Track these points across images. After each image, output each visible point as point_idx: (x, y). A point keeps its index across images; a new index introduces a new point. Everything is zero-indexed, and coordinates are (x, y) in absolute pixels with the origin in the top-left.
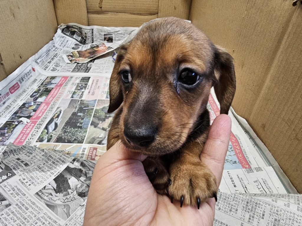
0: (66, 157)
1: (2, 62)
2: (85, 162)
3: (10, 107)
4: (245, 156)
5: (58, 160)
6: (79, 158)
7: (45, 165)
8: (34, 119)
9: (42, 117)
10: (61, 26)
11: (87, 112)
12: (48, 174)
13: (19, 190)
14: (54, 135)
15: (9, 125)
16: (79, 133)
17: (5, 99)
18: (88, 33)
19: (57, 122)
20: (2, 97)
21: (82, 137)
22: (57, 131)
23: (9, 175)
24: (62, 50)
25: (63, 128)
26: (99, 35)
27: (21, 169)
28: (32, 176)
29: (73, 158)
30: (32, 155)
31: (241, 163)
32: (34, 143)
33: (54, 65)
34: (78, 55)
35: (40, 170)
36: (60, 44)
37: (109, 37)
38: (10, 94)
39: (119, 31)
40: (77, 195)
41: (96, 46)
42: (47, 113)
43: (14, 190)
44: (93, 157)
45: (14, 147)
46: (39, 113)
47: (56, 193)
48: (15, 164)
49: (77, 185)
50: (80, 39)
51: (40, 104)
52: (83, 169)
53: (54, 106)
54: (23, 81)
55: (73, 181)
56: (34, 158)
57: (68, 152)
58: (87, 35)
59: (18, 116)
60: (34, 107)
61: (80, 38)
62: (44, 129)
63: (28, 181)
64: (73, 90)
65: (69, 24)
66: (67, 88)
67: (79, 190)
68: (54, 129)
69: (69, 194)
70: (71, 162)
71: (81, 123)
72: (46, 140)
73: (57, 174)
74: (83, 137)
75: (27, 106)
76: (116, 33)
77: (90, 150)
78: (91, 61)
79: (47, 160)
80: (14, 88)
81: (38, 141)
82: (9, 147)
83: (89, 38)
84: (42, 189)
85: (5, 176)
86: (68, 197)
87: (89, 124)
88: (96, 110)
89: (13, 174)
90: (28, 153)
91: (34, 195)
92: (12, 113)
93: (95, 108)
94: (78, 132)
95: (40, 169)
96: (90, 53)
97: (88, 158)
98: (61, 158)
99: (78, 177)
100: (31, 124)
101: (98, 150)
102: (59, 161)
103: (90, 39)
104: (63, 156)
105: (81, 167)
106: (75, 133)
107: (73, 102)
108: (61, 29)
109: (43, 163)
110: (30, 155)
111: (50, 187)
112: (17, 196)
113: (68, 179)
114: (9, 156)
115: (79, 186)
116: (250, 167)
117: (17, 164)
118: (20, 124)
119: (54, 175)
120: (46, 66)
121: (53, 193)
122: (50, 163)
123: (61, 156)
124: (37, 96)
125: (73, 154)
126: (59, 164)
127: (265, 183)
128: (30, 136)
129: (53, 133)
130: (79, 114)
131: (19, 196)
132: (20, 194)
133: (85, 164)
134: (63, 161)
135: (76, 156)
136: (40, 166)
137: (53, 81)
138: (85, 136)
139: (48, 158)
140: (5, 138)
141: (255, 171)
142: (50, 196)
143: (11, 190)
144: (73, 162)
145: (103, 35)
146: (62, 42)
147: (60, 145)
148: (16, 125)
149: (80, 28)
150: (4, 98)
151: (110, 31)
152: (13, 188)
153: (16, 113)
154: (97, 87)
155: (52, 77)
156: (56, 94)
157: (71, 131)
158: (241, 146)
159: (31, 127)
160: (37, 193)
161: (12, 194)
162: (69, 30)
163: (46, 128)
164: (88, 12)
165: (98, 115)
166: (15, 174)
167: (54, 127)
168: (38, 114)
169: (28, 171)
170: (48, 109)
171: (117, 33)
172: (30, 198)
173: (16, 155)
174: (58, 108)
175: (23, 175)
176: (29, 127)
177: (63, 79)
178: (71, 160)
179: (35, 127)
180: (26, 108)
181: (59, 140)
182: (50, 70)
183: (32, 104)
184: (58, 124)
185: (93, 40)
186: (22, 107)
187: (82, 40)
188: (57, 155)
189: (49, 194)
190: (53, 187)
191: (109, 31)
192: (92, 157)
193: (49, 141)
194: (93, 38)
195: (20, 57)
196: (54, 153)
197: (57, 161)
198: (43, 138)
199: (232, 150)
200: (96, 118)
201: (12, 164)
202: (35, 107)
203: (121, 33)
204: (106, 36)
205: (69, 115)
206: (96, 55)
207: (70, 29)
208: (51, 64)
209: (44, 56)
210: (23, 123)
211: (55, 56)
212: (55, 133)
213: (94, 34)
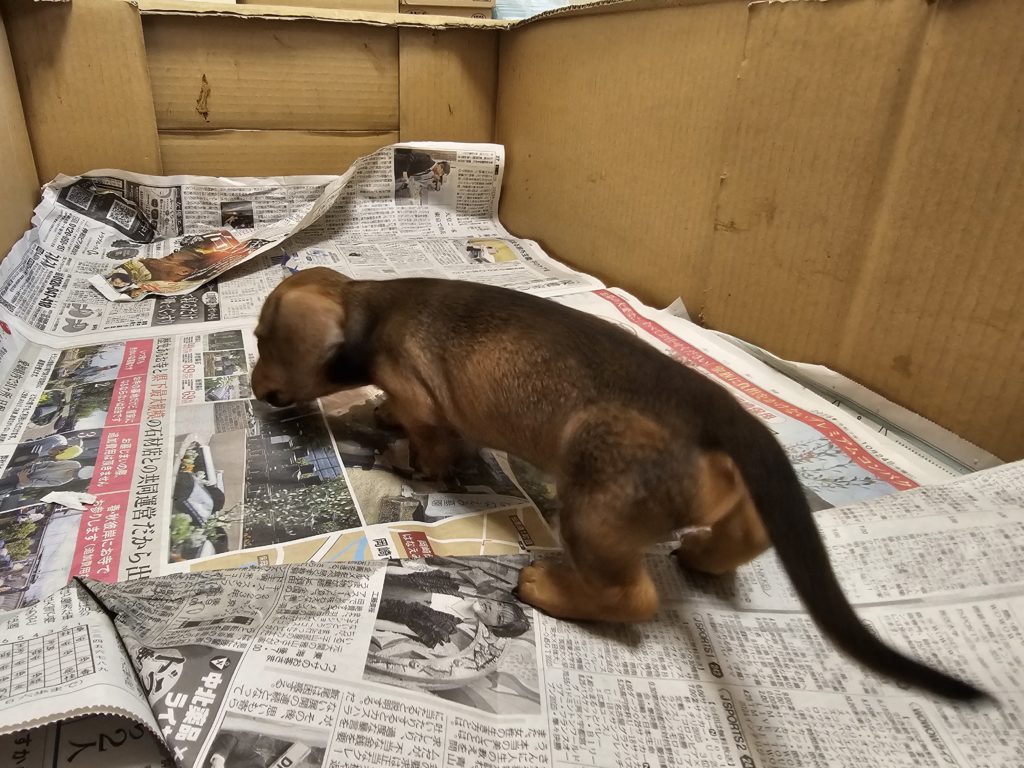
8: (107, 488)
9: (136, 478)
11: (304, 430)
14: (229, 525)
15: (8, 531)
16: (321, 497)
18: (165, 200)
19: (209, 483)
22: (231, 511)
24: (72, 262)
25: (250, 495)
26: (201, 205)
32: (164, 567)
33: (67, 310)
34: (147, 272)
36: (58, 243)
37: (240, 212)
42: (147, 462)
46: (114, 467)
49: (471, 608)
50: (131, 224)
51: (96, 438)
53: (158, 434)
58: (158, 208)
60: (78, 451)
61: (133, 219)
62: (174, 512)
64: (200, 375)
66: (175, 374)
67: (487, 618)
68: (217, 507)
71: (308, 470)
72: (209, 546)
74: (346, 505)
76: (263, 198)
78: (204, 288)
79: (294, 585)
81: (175, 556)
83: (168, 217)
87: (338, 467)
96: (186, 263)
100: (106, 505)
103: (170, 222)
106: (304, 500)
107: (224, 410)
108: (54, 189)
109: (289, 598)
118: (56, 515)
120: (39, 316)
124: (64, 415)
126: (353, 580)
128: (128, 549)
129: (219, 521)
137: (96, 362)
138: (350, 501)
145: (219, 207)
146: (63, 234)
148: (42, 525)
149: (129, 183)
151: (242, 192)
155: (81, 349)
156: (142, 398)
159: (113, 517)
162: (90, 196)
163: (182, 507)
164: (161, 131)
167: (209, 501)
168: (113, 471)
170: (140, 448)
171: (267, 197)
174: (180, 439)
175: (265, 645)
176: (103, 519)
177: (134, 350)
179: (130, 515)
180: (45, 458)
182: (60, 327)
183: (62, 440)
184: (221, 487)
185: (181, 225)
187: (140, 229)
191: (240, 190)
193: (221, 548)
194: (180, 218)
200: (352, 442)
202: (81, 451)
203: (280, 196)
204: (228, 210)
206: (214, 269)
207: (91, 189)
208: (56, 308)
209: (19, 281)
210: (65, 511)
211: (57, 280)
212: (227, 516)
213: (184, 204)
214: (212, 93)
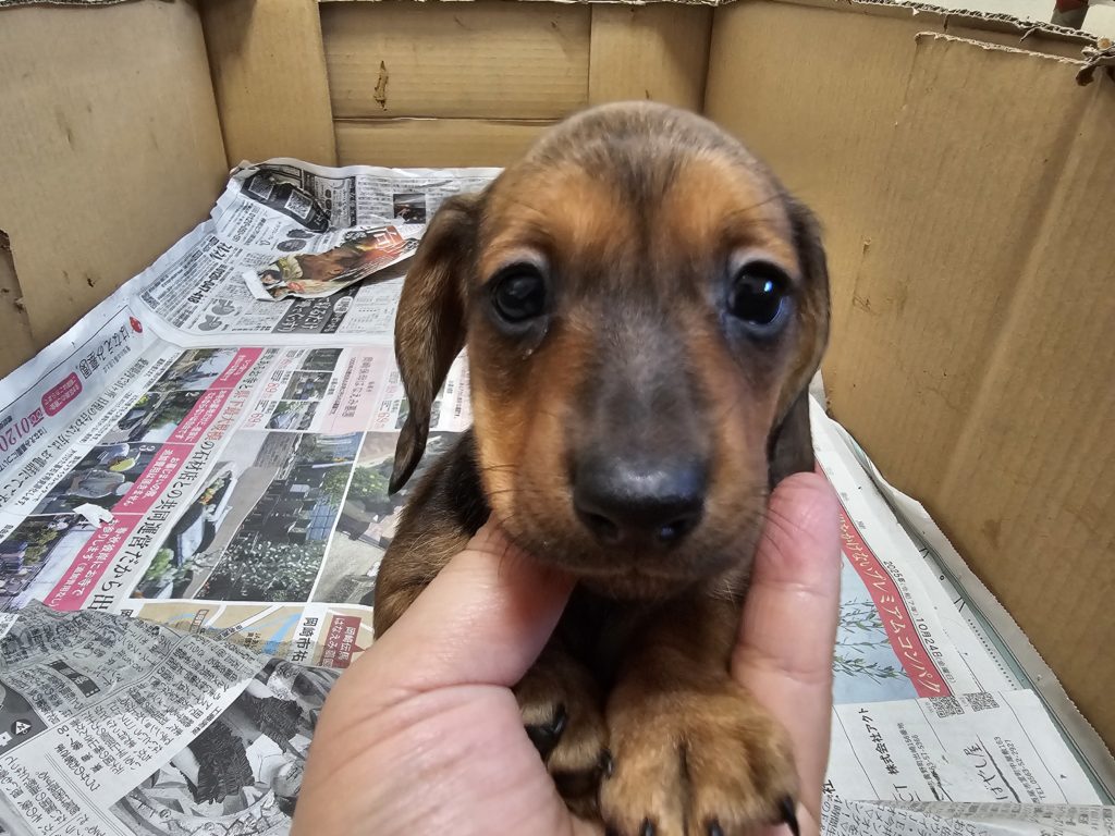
0: (239, 657)
1: (20, 301)
2: (310, 676)
3: (43, 464)
4: (927, 646)
5: (209, 667)
6: (289, 659)
7: (159, 687)
8: (129, 508)
9: (158, 503)
10: (241, 169)
11: (326, 482)
12: (167, 724)
13: (53, 788)
14: (201, 570)
15: (36, 534)
16: (294, 560)
17: (27, 436)
18: (338, 191)
19: (212, 519)
20: (14, 429)
21: (305, 576)
22: (210, 555)
23: (18, 731)
24: (241, 253)
25: (235, 542)
26: (375, 196)
27: (67, 704)
28: (110, 731)
29: (267, 659)
30: (112, 650)
31: (912, 674)
32: (124, 601)
33: (212, 306)
34: (299, 269)
35: (139, 710)
36: (236, 233)
37: (412, 205)
38: (45, 415)
39: (448, 182)
40: (276, 809)
41: (364, 235)
42: (178, 486)
43: (34, 791)
44: (345, 655)
45: (48, 620)
46: (150, 486)
47: (198, 800)
48: (47, 686)
49: (278, 769)
50: (307, 213)
51: (152, 453)
52: (302, 703)
53: (203, 460)
54: (95, 367)
55: (263, 753)
56: (119, 661)
57: (251, 635)
58: (332, 199)
59: (69, 499)
60: (131, 464)
61: (309, 208)
62: (163, 547)
63: (92, 753)
64: (277, 397)
65: (268, 162)
66: (257, 392)
67: (285, 786)
68: (201, 549)
69: (246, 806)
70: (257, 677)
71: (303, 524)
72: (169, 589)
73: (204, 724)
74: (309, 576)
75: (104, 459)
76: (436, 190)
77: (333, 625)
78: (345, 291)
79: (167, 668)
80: (61, 394)
81: (138, 591)
82: (28, 619)
83: (341, 208)
84: (144, 784)
85: (6, 734)
86: (243, 816)
87: (331, 528)
88: (360, 471)
89: (37, 727)
90: (99, 643)
91: (110, 809)
92: (49, 486)
93: (355, 464)
94: (289, 558)
95: (139, 702)
96: (341, 261)
97: (323, 657)
98: (221, 660)
99: (282, 735)
100: (117, 526)
101: (361, 625)
102: (213, 670)
103: (342, 213)
104: (227, 650)
105: (293, 697)
106: (277, 560)
107: (274, 441)
108: (238, 180)
109: (154, 680)
110: (106, 649)
111: (174, 775)
112: (45, 815)
113: (245, 742)
114: (24, 652)
115: (284, 772)
116: (946, 692)
117: (52, 685)
118: (76, 528)
119: (193, 727)
120: (182, 312)
121: (187, 801)
122: (178, 678)
123: (221, 653)
124: (145, 422)
125: (267, 643)
126: (213, 685)
127: (1009, 759)
128: (109, 573)
129: (195, 564)
130: (296, 488)
131: (53, 813)
132: (58, 804)
133: (312, 684)
134: (228, 674)
135: (279, 650)
136: (141, 691)
137: (206, 368)
138: (315, 574)
139: (172, 661)
140: (17, 583)
141: (968, 708)
142: (174, 814)
143: (24, 788)
144: (264, 675)
145: (391, 198)
146: (242, 224)
147: (218, 607)
148: (62, 533)
149: (306, 173)
150: (22, 432)
151: (415, 184)
152: (34, 781)
153: (62, 487)
154: (365, 387)
155: (201, 350)
156: (215, 415)
157: (264, 555)
158: (910, 606)
159: (115, 540)
160: (124, 803)
161: (26, 806)
162: (270, 184)
163: (173, 542)
164: (336, 120)
165: (365, 490)
166: (43, 727)
167: (199, 540)
168: (145, 491)
169: (92, 711)
170: (182, 470)
171: (442, 190)
172: (94, 821)
173: (51, 651)
174: (219, 466)
175: (72, 730)
176: (107, 540)
177: (242, 357)
178: (257, 667)
179: (129, 540)
180: (103, 467)
181: (219, 588)
182: (196, 324)
183: (126, 450)
184: (217, 526)
185: (354, 216)
186: (88, 463)
187: (315, 218)
188: (206, 649)
189: (170, 806)
190: (186, 778)
191: (413, 181)
192: (337, 655)
193: (177, 593)
194: (353, 209)
195: (89, 281)
196: (193, 639)
197: (207, 673)
198: (156, 580)
199: (875, 625)
200: (360, 503)
201: (34, 687)
202: (134, 464)
203: (453, 189)
204: (400, 202)
205: (259, 493)
206: (362, 270)
207: (273, 179)
208: (201, 305)
209: (175, 275)
210: (85, 525)
211: (218, 274)
212: (204, 560)
213: (358, 194)
214: (390, 80)
